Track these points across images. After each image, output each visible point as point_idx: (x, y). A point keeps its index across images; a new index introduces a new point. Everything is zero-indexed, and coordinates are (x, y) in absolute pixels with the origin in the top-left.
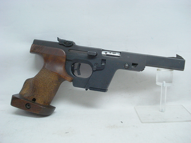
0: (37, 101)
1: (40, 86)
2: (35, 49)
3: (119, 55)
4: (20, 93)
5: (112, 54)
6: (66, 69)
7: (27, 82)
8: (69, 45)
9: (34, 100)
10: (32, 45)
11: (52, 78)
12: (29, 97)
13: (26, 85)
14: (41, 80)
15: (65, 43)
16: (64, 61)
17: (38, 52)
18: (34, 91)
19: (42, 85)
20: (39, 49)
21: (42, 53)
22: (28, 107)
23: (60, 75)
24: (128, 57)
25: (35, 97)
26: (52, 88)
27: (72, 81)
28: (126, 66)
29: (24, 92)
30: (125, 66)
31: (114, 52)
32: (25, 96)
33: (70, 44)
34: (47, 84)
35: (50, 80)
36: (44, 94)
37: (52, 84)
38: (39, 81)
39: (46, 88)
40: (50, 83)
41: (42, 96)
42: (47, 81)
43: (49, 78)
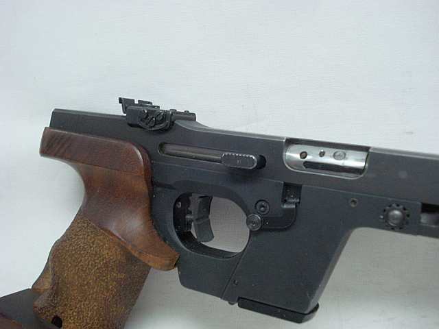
1: (70, 279)
3: (361, 164)
5: (328, 160)
6: (153, 217)
8: (157, 127)
9: (57, 321)
11: (105, 253)
12: (42, 309)
14: (70, 256)
15: (143, 120)
18: (57, 293)
19: (74, 274)
24: (403, 175)
25: (59, 311)
26: (107, 289)
27: (176, 265)
28: (394, 217)
30: (387, 218)
31: (340, 152)
33: (161, 122)
34: (87, 272)
35: (98, 261)
36: (83, 307)
37: (107, 274)
38: (65, 259)
39: (86, 287)
40: (98, 271)
41: (78, 312)
42: (88, 265)
43: (94, 253)
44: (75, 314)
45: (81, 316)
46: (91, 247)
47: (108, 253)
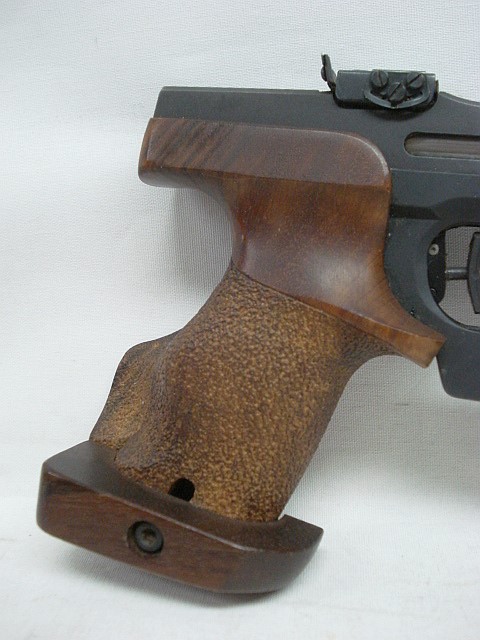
0: (203, 500)
1: (221, 401)
2: (168, 150)
4: (97, 437)
7: (134, 365)
8: (410, 103)
9: (184, 489)
10: (152, 122)
11: (301, 344)
12: (146, 470)
13: (128, 384)
14: (222, 357)
15: (376, 91)
16: (379, 215)
17: (193, 164)
18: (183, 434)
19: (231, 392)
20: (202, 146)
21: (220, 173)
22: (147, 543)
23: (360, 319)
25: (188, 469)
26: (300, 414)
29: (121, 431)
32: (122, 462)
33: (416, 92)
34: (264, 383)
35: (286, 361)
36: (245, 453)
37: (301, 384)
38: (210, 363)
39: (258, 414)
40: (287, 379)
41: (235, 465)
42: (267, 369)
43: (278, 345)
44: (225, 469)
45: (241, 473)
46: (271, 336)
47: (306, 346)
